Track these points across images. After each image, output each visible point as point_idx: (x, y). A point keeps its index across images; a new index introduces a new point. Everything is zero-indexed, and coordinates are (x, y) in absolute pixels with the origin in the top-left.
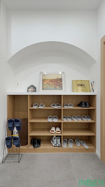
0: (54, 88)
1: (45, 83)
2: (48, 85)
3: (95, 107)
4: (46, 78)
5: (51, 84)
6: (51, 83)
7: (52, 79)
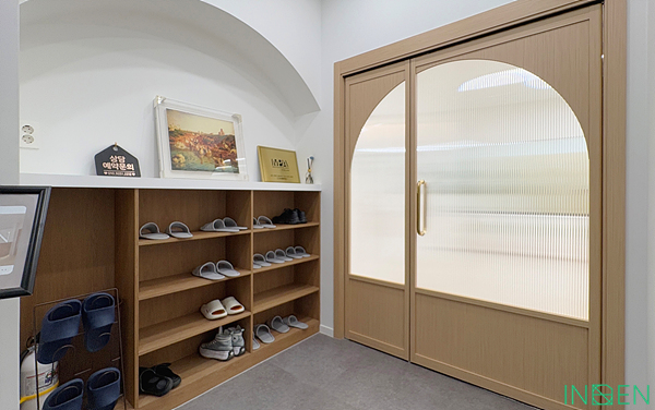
0: (212, 166)
1: (180, 145)
2: (192, 154)
3: (319, 220)
4: (183, 128)
5: (202, 152)
6: (202, 148)
7: (206, 135)
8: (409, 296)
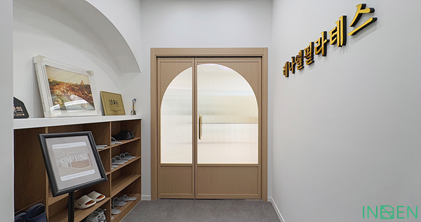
0: (79, 107)
1: (58, 92)
2: (66, 98)
3: (140, 136)
8: (194, 169)
